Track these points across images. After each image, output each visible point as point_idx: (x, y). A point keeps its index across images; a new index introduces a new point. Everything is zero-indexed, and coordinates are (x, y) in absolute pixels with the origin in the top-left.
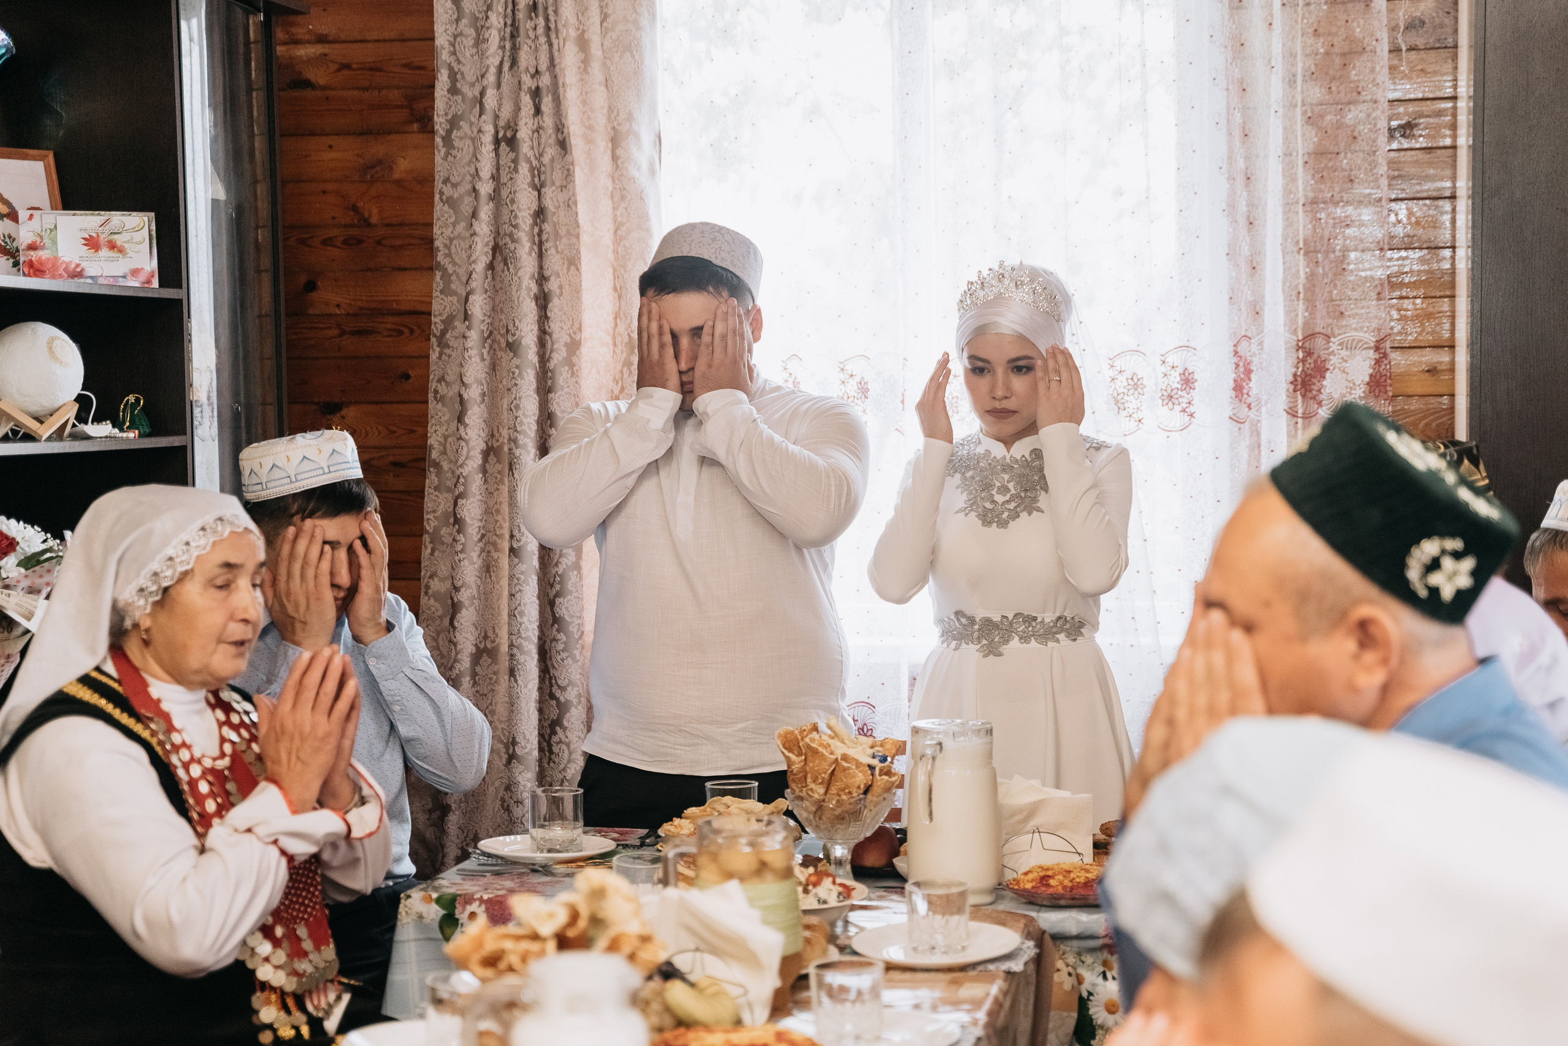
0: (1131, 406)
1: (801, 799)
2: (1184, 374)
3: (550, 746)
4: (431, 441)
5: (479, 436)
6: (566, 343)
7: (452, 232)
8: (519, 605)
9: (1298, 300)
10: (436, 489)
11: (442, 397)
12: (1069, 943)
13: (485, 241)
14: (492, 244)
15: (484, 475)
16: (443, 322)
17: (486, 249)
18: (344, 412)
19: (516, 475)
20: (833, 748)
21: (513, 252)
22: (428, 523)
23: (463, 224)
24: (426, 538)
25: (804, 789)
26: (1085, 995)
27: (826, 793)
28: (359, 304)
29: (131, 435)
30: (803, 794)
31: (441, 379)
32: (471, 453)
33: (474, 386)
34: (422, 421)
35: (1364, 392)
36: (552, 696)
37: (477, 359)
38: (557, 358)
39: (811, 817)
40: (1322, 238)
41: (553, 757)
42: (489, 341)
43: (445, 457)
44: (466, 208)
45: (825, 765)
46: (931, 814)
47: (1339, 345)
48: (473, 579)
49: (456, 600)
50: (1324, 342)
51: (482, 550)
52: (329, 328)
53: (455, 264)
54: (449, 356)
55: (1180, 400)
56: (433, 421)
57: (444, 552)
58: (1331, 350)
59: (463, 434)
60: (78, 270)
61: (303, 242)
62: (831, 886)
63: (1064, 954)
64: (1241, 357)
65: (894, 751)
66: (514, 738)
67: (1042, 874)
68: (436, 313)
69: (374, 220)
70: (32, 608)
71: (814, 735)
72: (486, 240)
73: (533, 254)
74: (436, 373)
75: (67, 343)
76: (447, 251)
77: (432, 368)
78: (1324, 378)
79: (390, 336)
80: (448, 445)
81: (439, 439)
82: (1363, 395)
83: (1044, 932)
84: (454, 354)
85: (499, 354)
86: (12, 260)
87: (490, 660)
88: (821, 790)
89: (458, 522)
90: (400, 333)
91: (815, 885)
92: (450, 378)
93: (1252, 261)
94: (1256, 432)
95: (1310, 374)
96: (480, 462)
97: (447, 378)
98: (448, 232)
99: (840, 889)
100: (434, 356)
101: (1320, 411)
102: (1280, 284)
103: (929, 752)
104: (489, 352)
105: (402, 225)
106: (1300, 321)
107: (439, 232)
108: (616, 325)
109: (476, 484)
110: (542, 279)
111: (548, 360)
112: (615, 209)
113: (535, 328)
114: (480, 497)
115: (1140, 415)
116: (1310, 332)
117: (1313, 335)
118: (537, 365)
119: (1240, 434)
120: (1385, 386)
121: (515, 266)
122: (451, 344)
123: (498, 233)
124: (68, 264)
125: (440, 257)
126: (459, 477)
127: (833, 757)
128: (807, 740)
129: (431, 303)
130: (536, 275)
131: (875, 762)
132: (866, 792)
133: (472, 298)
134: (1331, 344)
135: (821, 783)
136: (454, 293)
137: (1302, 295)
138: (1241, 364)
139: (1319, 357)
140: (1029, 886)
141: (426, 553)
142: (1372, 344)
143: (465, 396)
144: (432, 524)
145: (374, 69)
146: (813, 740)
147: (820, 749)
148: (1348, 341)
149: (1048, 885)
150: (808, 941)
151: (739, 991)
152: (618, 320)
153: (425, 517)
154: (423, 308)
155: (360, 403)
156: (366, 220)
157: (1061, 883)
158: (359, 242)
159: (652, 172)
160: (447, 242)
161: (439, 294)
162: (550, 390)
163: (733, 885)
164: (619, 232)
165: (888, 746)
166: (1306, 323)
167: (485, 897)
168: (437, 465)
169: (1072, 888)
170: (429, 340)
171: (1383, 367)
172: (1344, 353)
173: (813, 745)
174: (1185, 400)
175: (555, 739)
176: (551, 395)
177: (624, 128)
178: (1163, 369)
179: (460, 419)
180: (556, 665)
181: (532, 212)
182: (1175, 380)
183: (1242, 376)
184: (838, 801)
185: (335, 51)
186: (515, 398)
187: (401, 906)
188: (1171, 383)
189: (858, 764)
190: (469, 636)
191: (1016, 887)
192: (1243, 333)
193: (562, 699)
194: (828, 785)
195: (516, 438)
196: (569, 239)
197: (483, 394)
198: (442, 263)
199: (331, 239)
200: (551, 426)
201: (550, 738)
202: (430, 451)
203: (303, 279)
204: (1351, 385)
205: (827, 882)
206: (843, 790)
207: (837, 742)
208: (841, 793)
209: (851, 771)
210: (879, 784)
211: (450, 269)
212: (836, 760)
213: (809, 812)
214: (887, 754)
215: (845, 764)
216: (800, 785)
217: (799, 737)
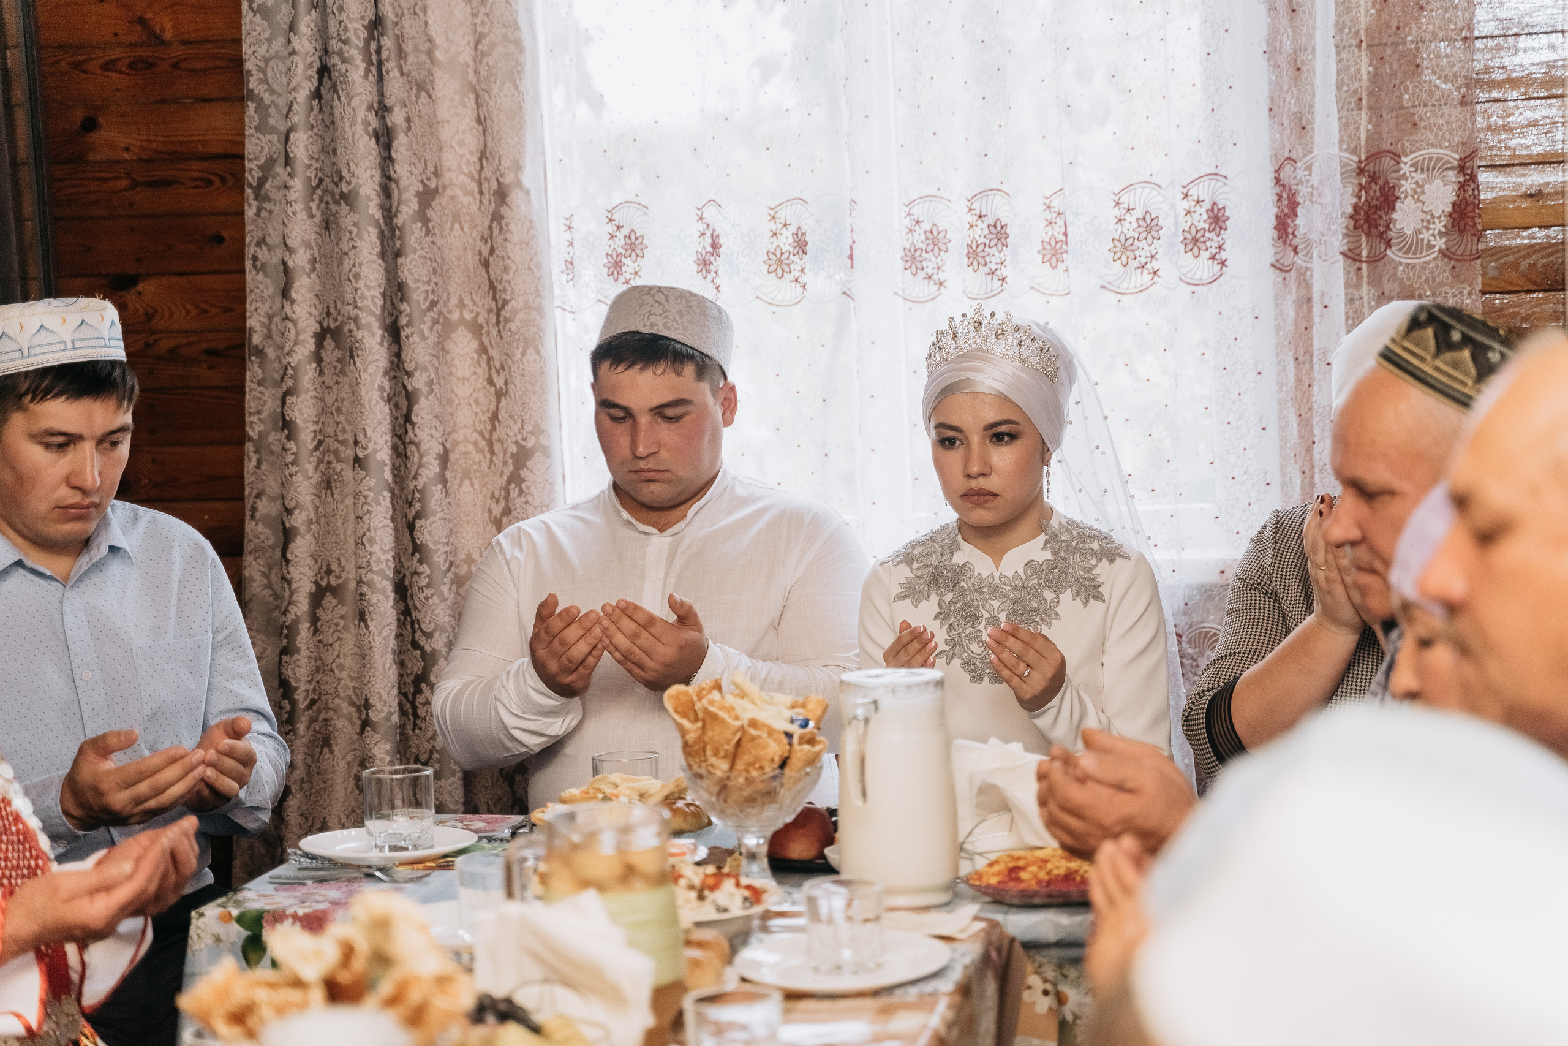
0: (1143, 253)
1: (700, 776)
2: (1212, 210)
3: (414, 708)
4: (249, 323)
5: (310, 314)
6: (418, 192)
7: (268, 51)
8: (368, 530)
9: (1360, 109)
10: (260, 383)
11: (263, 265)
12: (1046, 952)
13: (308, 62)
14: (317, 64)
15: (319, 365)
16: (259, 167)
17: (309, 72)
18: (140, 287)
19: (358, 364)
20: (739, 712)
21: (345, 76)
22: (251, 427)
23: (281, 40)
24: (249, 447)
25: (704, 765)
26: (1069, 1017)
27: (732, 768)
28: (154, 146)
30: (703, 771)
31: (261, 242)
32: (302, 337)
33: (301, 251)
34: (238, 296)
35: (1445, 226)
36: (415, 645)
37: (303, 215)
38: (407, 210)
39: (714, 799)
40: (1389, 26)
41: (418, 722)
42: (319, 192)
43: (270, 342)
44: (283, 19)
45: (727, 734)
46: (864, 794)
47: (1411, 166)
48: (309, 498)
49: (288, 525)
50: (1393, 162)
51: (320, 461)
52: (116, 178)
53: (273, 92)
54: (271, 212)
55: (1208, 244)
56: (253, 297)
57: (273, 464)
58: (1402, 172)
59: (290, 313)
61: (77, 66)
62: (734, 890)
63: (1040, 966)
64: (1284, 186)
65: (819, 712)
66: (367, 700)
67: (1011, 865)
68: (251, 156)
69: (168, 36)
71: (716, 695)
72: (309, 60)
73: (371, 78)
74: (254, 234)
76: (261, 76)
77: (249, 227)
78: (1394, 209)
79: (195, 187)
80: (273, 327)
81: (262, 319)
82: (1443, 230)
83: (1012, 940)
84: (277, 209)
85: (333, 207)
87: (335, 602)
88: (724, 765)
89: (286, 425)
90: (209, 183)
91: (713, 888)
92: (274, 239)
93: (1295, 60)
94: (1305, 283)
95: (1376, 206)
96: (313, 348)
97: (269, 240)
98: (262, 50)
99: (747, 893)
100: (250, 212)
101: (1388, 252)
102: (1334, 88)
103: (860, 712)
104: (318, 207)
105: (207, 41)
106: (1363, 136)
107: (250, 52)
108: (482, 167)
109: (308, 375)
110: (382, 109)
111: (396, 215)
112: (474, 15)
113: (377, 174)
114: (313, 393)
115: (1155, 265)
116: (1374, 150)
117: (1378, 153)
118: (381, 221)
119: (1285, 286)
120: (1473, 218)
121: (348, 94)
122: (272, 195)
123: (326, 51)
125: (253, 84)
126: (286, 368)
127: (737, 723)
128: (704, 702)
129: (243, 144)
130: (376, 105)
131: (795, 729)
132: (783, 764)
133: (293, 136)
134: (1402, 165)
135: (724, 757)
136: (273, 130)
137: (1364, 102)
138: (1285, 195)
139: (1386, 182)
140: (993, 881)
141: (250, 465)
142: (1456, 163)
143: (291, 264)
144: (257, 429)
146: (712, 702)
147: (722, 714)
148: (1424, 160)
149: (1018, 880)
150: (696, 963)
151: (599, 1033)
152: (484, 161)
153: (248, 419)
154: (234, 150)
155: (162, 274)
156: (157, 37)
157: (1035, 876)
158: (150, 65)
160: (262, 65)
161: (253, 131)
162: (398, 254)
163: (590, 898)
164: (480, 47)
165: (811, 706)
166: (1369, 138)
167: (301, 912)
168: (259, 352)
169: (1049, 883)
170: (243, 191)
171: (1470, 193)
172: (1419, 177)
173: (712, 709)
174: (1214, 244)
175: (420, 699)
176: (400, 260)
178: (1186, 204)
179: (285, 293)
180: (418, 605)
181: (366, 23)
182: (1201, 218)
183: (1286, 211)
184: (747, 779)
186: (354, 266)
187: (192, 927)
188: (1195, 222)
189: (771, 732)
190: (306, 570)
191: (977, 883)
192: (1286, 155)
193: (428, 649)
194: (733, 758)
195: (357, 316)
196: (417, 57)
197: (313, 261)
198: (256, 91)
199: (113, 62)
200: (402, 300)
201: (414, 698)
202: (250, 335)
203: (79, 115)
204: (1429, 217)
205: (728, 885)
206: (752, 764)
207: (745, 703)
208: (751, 768)
209: (761, 741)
210: (799, 755)
211: (267, 98)
212: (742, 727)
213: (711, 794)
214: (810, 716)
215: (753, 732)
216: (697, 760)
217: (695, 699)
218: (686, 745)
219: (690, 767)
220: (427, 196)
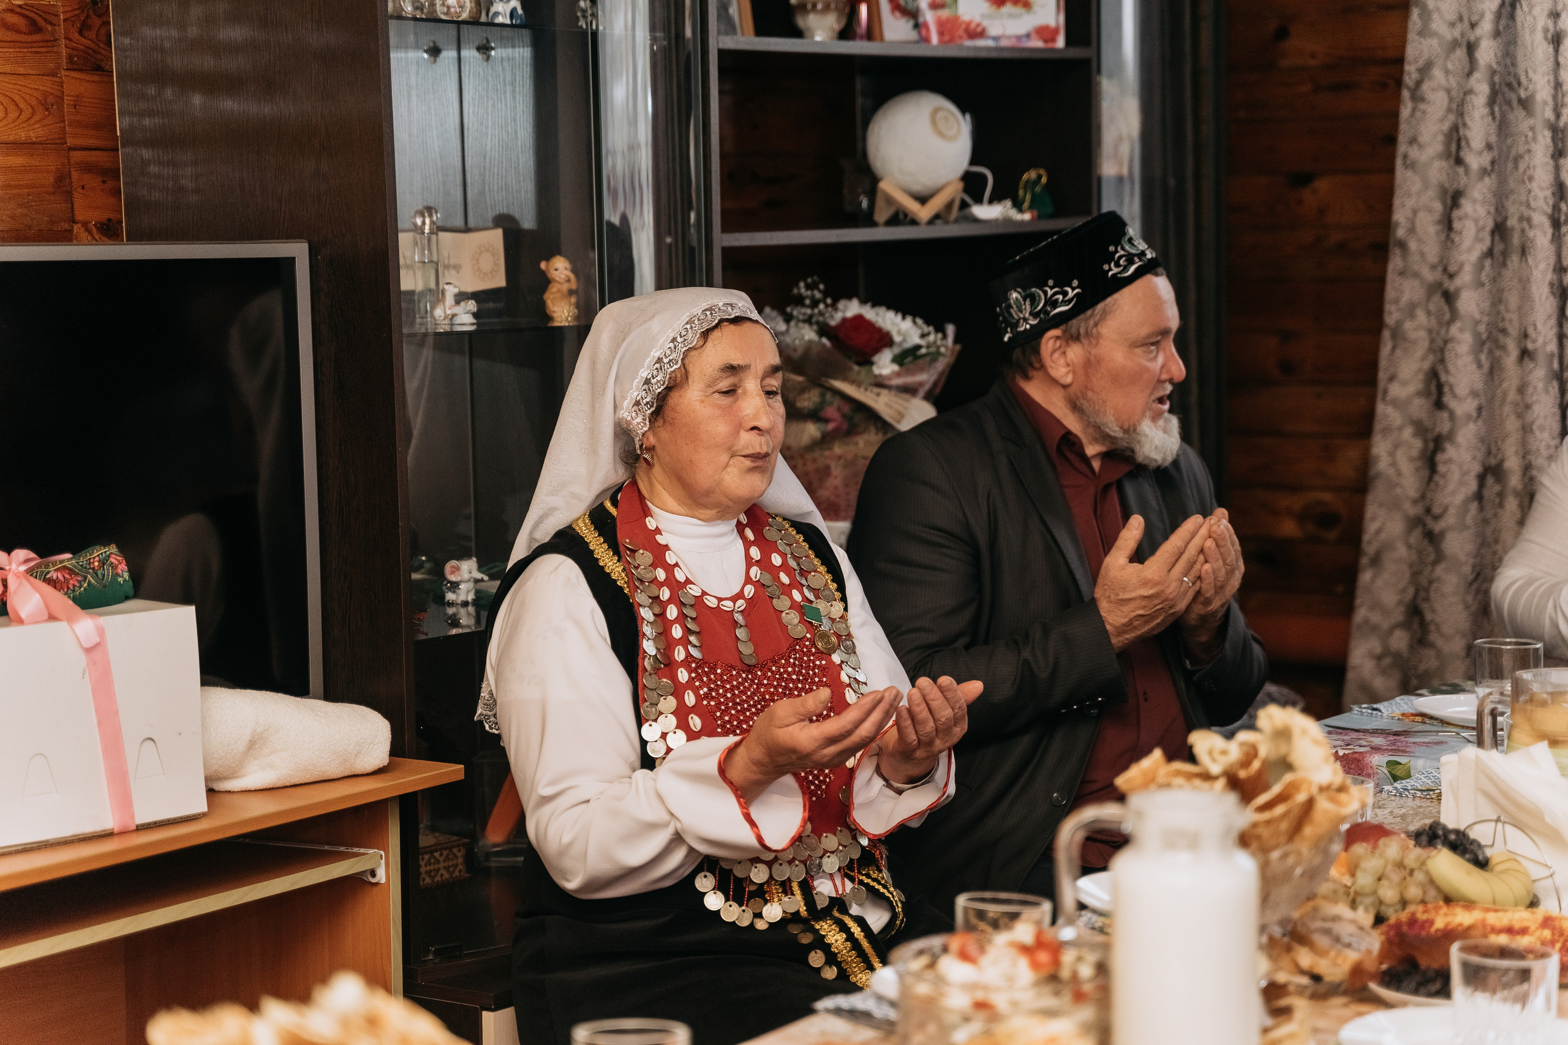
18: (1315, 184)
24: (1386, 334)
28: (1338, 52)
29: (1027, 216)
52: (1301, 84)
60: (979, 29)
70: (902, 410)
75: (952, 114)
79: (1372, 91)
86: (911, 23)
124: (969, 24)
151: (1546, 872)
155: (1336, 172)
161: (1416, 36)
163: (1543, 749)
170: (1402, 93)
202: (1395, 229)
203: (1272, 25)
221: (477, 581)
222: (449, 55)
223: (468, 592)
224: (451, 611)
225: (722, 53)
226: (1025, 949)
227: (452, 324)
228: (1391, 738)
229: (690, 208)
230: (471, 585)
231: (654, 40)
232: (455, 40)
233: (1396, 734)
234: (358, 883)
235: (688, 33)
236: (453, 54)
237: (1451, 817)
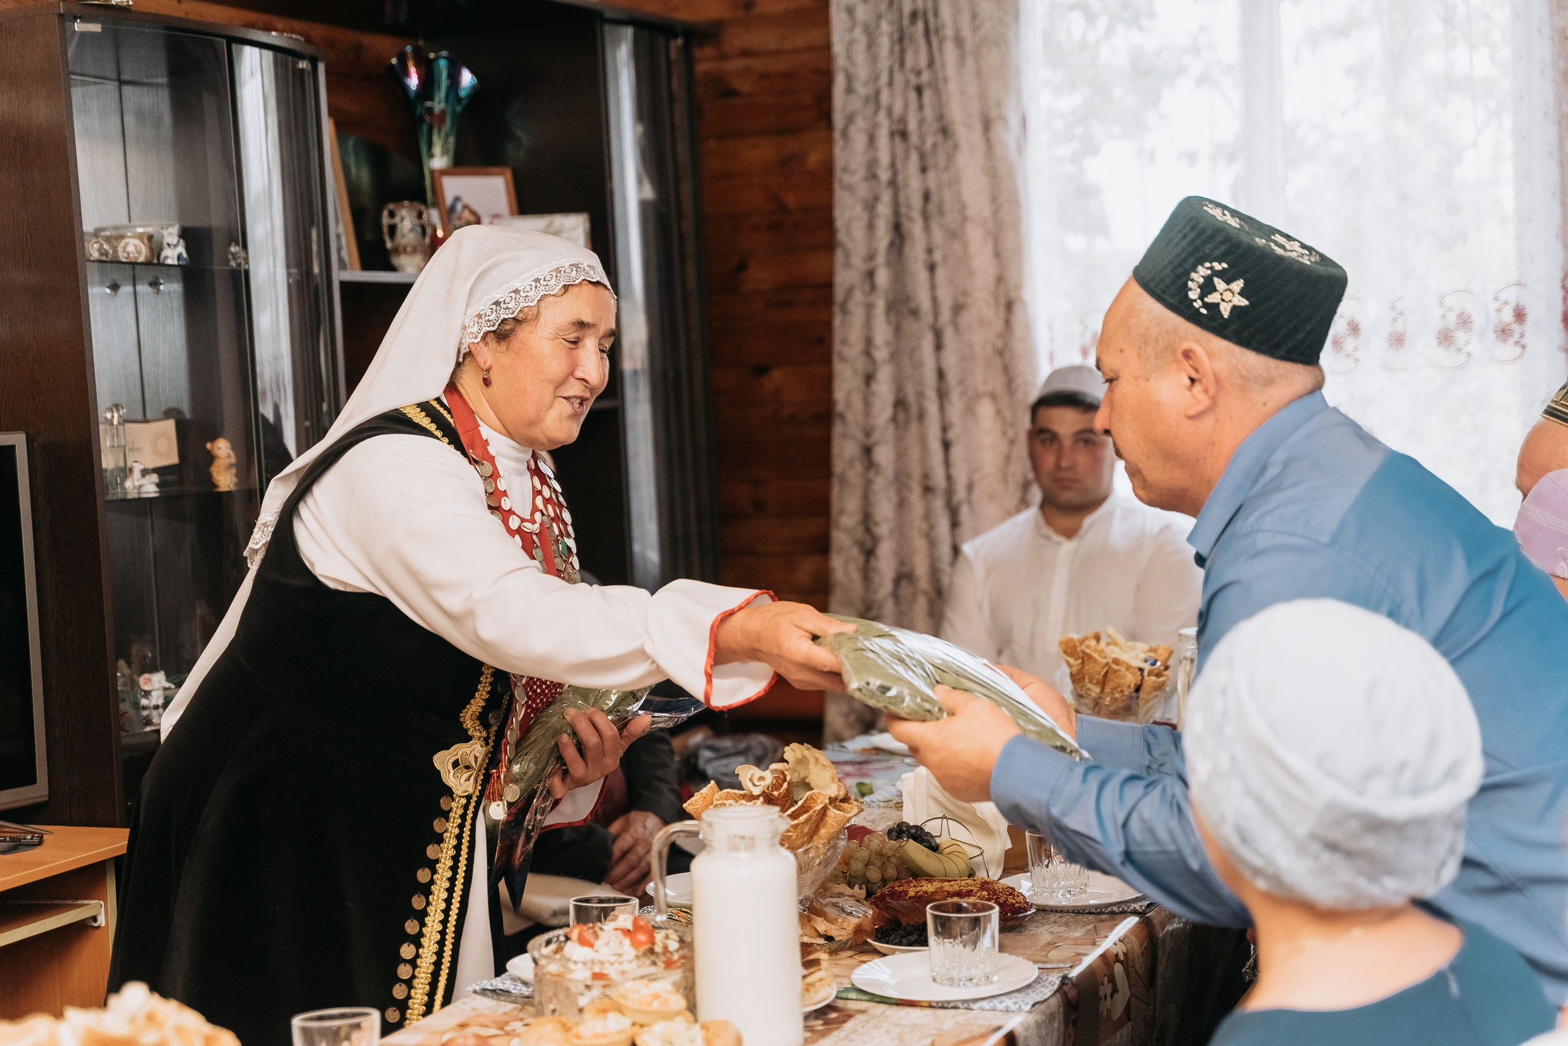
1: (1082, 696)
2: (1517, 309)
18: (772, 373)
20: (1108, 654)
22: (836, 466)
25: (1084, 689)
27: (1102, 691)
28: (782, 280)
30: (1083, 693)
32: (883, 406)
34: (828, 378)
43: (851, 409)
45: (1098, 668)
48: (889, 514)
51: (896, 490)
52: (758, 302)
53: (854, 240)
54: (850, 321)
55: (1513, 333)
56: (840, 378)
65: (1166, 655)
68: (838, 285)
69: (792, 206)
71: (1093, 642)
72: (887, 220)
74: (840, 337)
76: (847, 231)
77: (836, 332)
79: (807, 306)
81: (844, 393)
88: (1097, 689)
90: (813, 304)
100: (837, 322)
105: (814, 209)
107: (839, 215)
125: (841, 236)
127: (1104, 661)
128: (1083, 647)
131: (1147, 667)
132: (1138, 689)
135: (1097, 683)
145: (789, 76)
146: (1088, 647)
147: (1094, 655)
151: (977, 852)
156: (785, 207)
158: (780, 226)
159: (1020, 151)
164: (996, 205)
165: (1160, 651)
168: (843, 417)
170: (834, 309)
173: (1088, 651)
174: (1518, 334)
177: (993, 114)
178: (1496, 305)
182: (1508, 316)
184: (1112, 698)
185: (757, 64)
188: (1504, 318)
189: (1129, 667)
194: (1103, 683)
198: (843, 241)
199: (757, 225)
202: (836, 404)
203: (735, 261)
206: (1116, 688)
207: (1116, 649)
208: (1115, 692)
209: (1121, 673)
210: (1148, 683)
211: (850, 245)
212: (1108, 663)
213: (1089, 709)
214: (1160, 658)
215: (1115, 667)
216: (1080, 685)
217: (1078, 644)
218: (1072, 675)
219: (1075, 689)
220: (958, 309)
221: (165, 689)
222: (126, 289)
223: (158, 698)
224: (145, 713)
225: (344, 285)
226: (627, 932)
227: (139, 493)
228: (857, 767)
229: (323, 400)
230: (161, 692)
231: (289, 275)
232: (131, 278)
233: (860, 763)
234: (83, 928)
235: (316, 270)
236: (130, 289)
237: (911, 816)
